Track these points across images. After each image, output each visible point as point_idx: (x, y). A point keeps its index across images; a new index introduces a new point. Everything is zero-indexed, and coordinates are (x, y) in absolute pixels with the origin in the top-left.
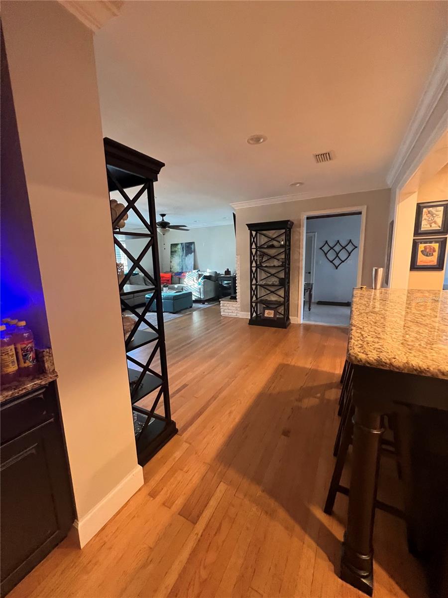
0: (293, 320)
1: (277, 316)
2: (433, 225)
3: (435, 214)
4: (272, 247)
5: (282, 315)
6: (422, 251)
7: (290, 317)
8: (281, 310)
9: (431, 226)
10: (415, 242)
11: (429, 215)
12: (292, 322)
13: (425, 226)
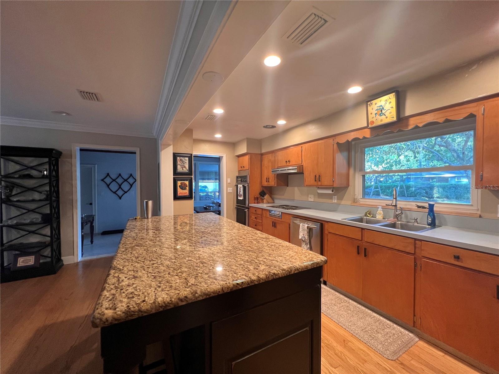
0: (67, 260)
1: (41, 261)
2: (184, 169)
3: (185, 162)
4: (29, 177)
5: (49, 257)
6: (180, 186)
7: (62, 258)
8: (47, 252)
9: (183, 169)
10: (175, 179)
11: (181, 162)
12: (65, 263)
13: (179, 169)
